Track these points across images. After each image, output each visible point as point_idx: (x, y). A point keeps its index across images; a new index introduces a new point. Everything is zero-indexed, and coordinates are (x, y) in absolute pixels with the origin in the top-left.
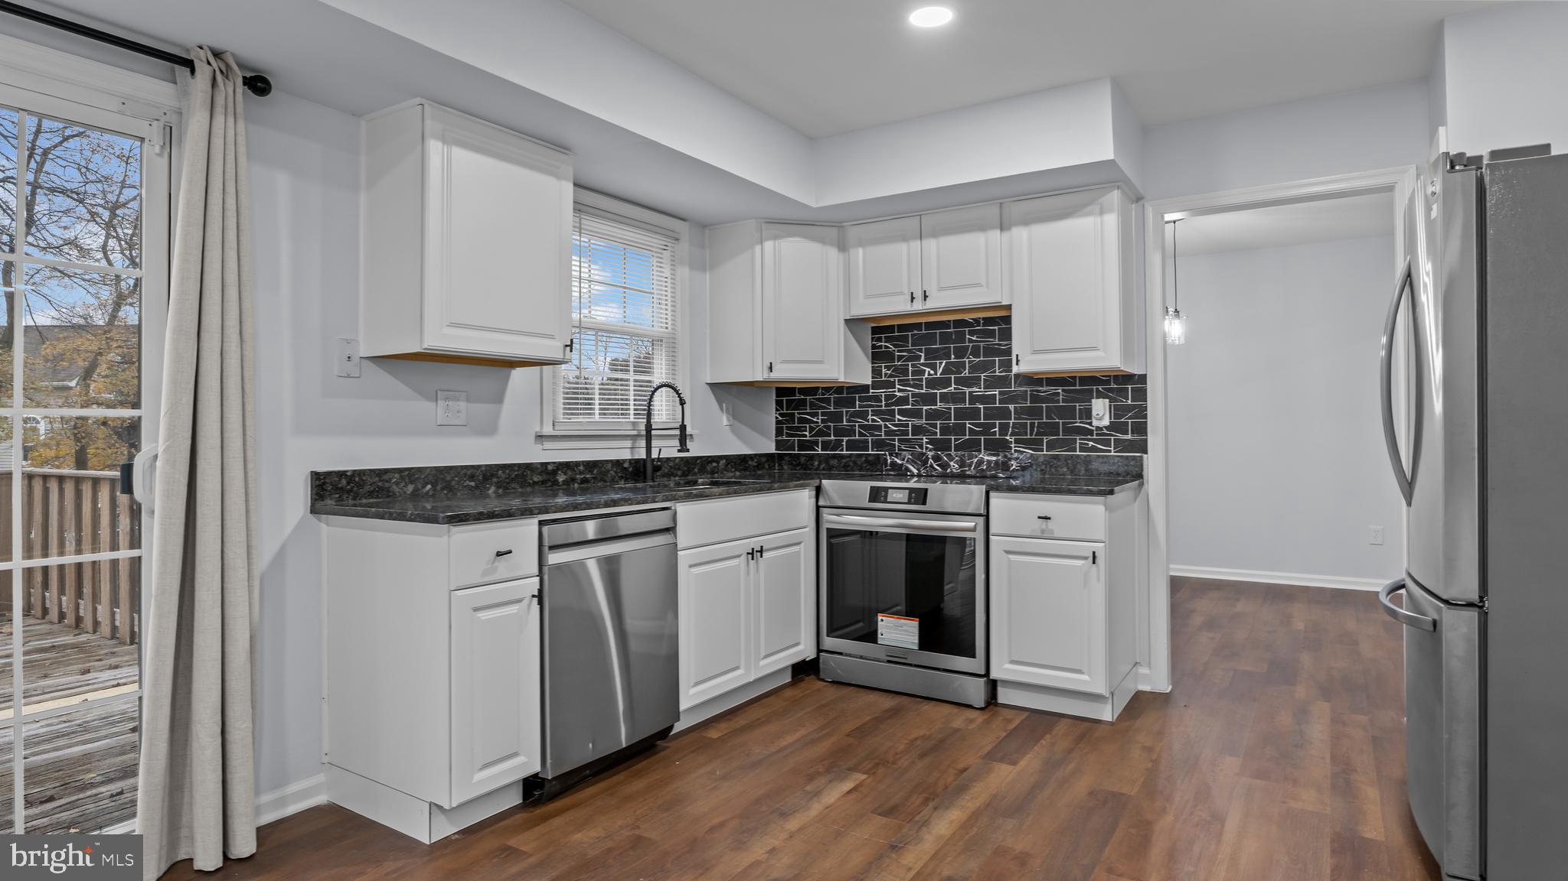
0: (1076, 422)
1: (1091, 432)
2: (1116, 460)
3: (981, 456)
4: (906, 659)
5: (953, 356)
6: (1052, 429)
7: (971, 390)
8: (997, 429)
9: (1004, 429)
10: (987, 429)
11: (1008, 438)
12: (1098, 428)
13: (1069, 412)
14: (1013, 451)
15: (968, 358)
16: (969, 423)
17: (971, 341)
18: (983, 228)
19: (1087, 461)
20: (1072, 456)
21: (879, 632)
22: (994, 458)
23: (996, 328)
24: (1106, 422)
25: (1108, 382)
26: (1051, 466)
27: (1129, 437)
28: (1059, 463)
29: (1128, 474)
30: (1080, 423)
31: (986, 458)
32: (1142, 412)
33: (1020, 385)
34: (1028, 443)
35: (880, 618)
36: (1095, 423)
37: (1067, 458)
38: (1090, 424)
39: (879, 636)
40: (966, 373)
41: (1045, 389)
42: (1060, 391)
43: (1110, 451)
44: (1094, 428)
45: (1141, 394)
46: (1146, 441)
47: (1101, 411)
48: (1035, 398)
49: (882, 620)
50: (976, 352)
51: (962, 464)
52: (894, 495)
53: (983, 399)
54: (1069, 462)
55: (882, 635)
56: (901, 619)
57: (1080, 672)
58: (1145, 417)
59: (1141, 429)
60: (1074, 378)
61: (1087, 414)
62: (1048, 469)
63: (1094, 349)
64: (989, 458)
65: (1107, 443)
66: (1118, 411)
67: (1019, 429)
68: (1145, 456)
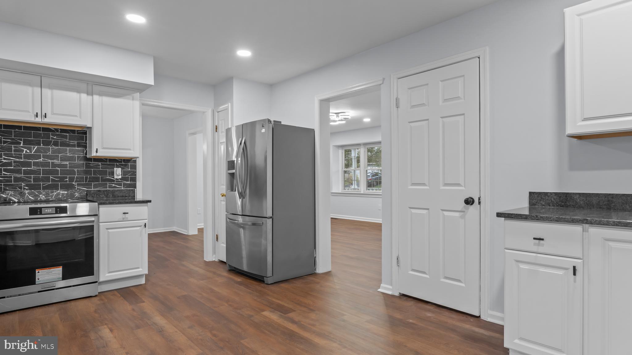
0: (108, 177)
1: (114, 181)
2: (125, 191)
3: (58, 191)
4: (55, 286)
5: (42, 145)
6: (97, 179)
7: (52, 161)
8: (68, 179)
9: (71, 179)
10: (62, 179)
11: (74, 183)
12: (117, 179)
13: (105, 173)
14: (76, 189)
15: (51, 146)
16: (51, 177)
17: (53, 138)
18: (79, 91)
19: (113, 192)
20: (106, 190)
21: (37, 278)
22: (66, 192)
23: (68, 134)
24: (120, 177)
25: (121, 162)
26: (97, 195)
27: (129, 182)
28: (100, 193)
29: (130, 196)
30: (109, 177)
31: (61, 192)
32: (134, 173)
33: (80, 161)
34: (83, 185)
35: (37, 272)
36: (116, 177)
37: (104, 191)
38: (113, 177)
39: (37, 280)
40: (50, 153)
41: (93, 163)
42: (100, 164)
43: (122, 188)
44: (115, 179)
45: (134, 167)
46: (136, 184)
47: (118, 172)
48: (88, 166)
49: (39, 272)
50: (56, 144)
51: (47, 195)
52: (46, 211)
53: (59, 165)
54: (105, 192)
55: (39, 279)
56: (51, 268)
57: (138, 268)
58: (136, 175)
59: (134, 179)
60: (107, 159)
61: (112, 173)
62: (95, 196)
63: (130, 149)
64: (63, 192)
65: (120, 185)
66: (124, 173)
67: (79, 180)
68: (136, 189)
